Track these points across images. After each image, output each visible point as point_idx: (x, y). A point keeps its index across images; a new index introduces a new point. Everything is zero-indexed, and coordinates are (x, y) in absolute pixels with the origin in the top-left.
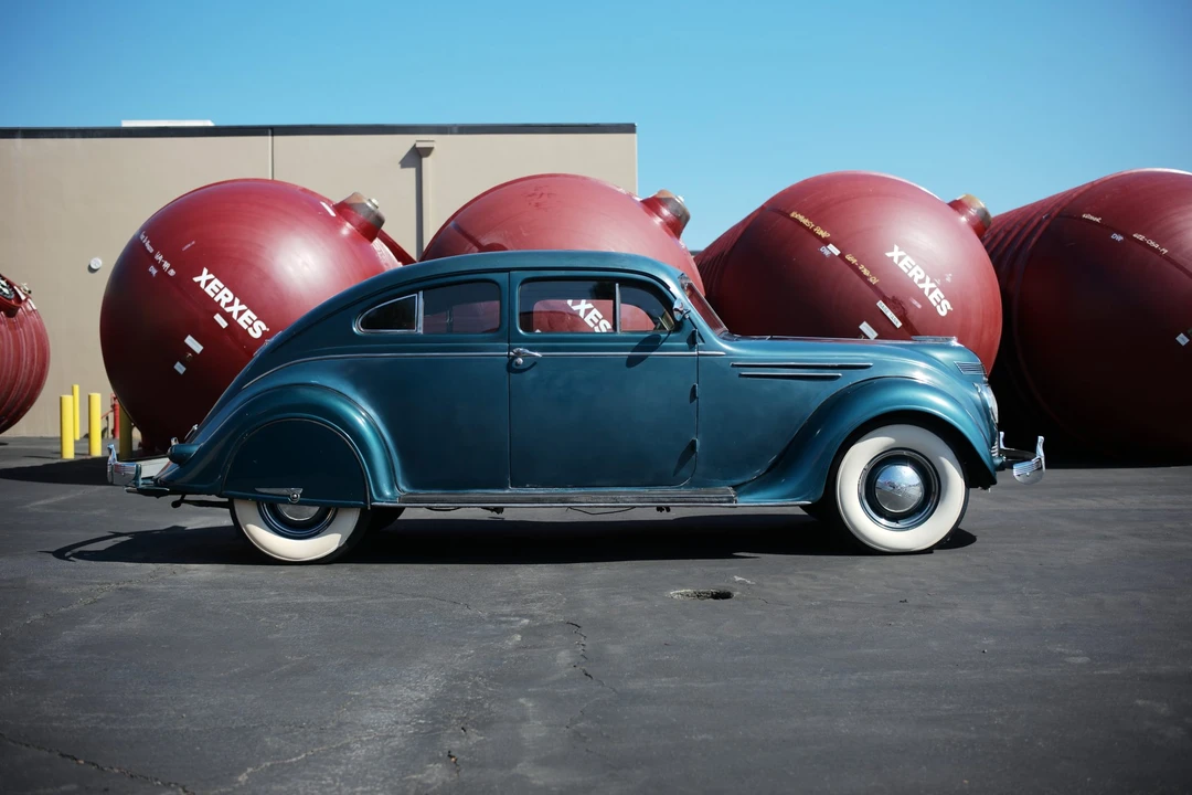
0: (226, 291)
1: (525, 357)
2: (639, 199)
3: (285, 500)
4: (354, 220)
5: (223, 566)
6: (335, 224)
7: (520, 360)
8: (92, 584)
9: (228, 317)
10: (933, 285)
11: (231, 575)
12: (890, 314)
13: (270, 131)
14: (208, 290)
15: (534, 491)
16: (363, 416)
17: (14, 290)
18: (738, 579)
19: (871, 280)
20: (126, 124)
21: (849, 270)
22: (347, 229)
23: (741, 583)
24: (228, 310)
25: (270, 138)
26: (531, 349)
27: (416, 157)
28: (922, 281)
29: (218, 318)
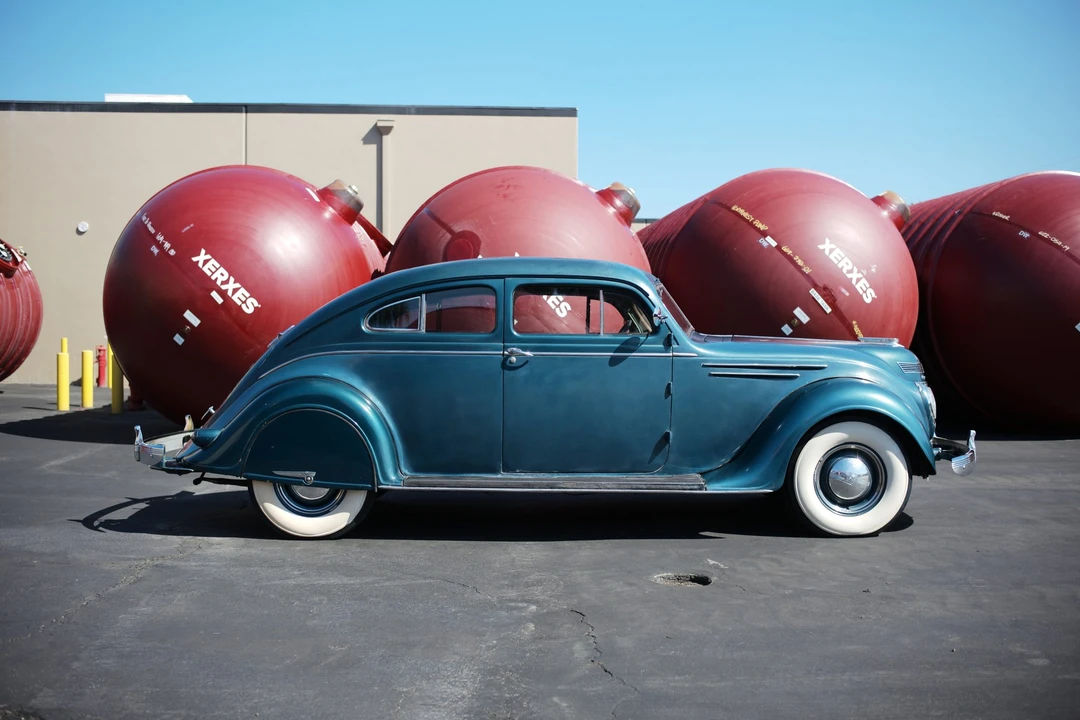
0: (222, 270)
1: (518, 355)
2: (594, 191)
3: (300, 482)
4: (336, 206)
5: (242, 541)
6: (318, 208)
7: (514, 359)
8: (129, 559)
9: (223, 294)
10: (860, 275)
11: (253, 551)
12: (821, 301)
13: (244, 109)
14: (205, 269)
15: (524, 476)
16: (368, 404)
17: (12, 253)
18: (711, 562)
19: (804, 270)
20: (110, 98)
21: (785, 260)
22: (329, 213)
23: (716, 567)
24: (224, 287)
25: (244, 114)
26: (525, 349)
27: (377, 134)
28: (850, 271)
29: (214, 294)
